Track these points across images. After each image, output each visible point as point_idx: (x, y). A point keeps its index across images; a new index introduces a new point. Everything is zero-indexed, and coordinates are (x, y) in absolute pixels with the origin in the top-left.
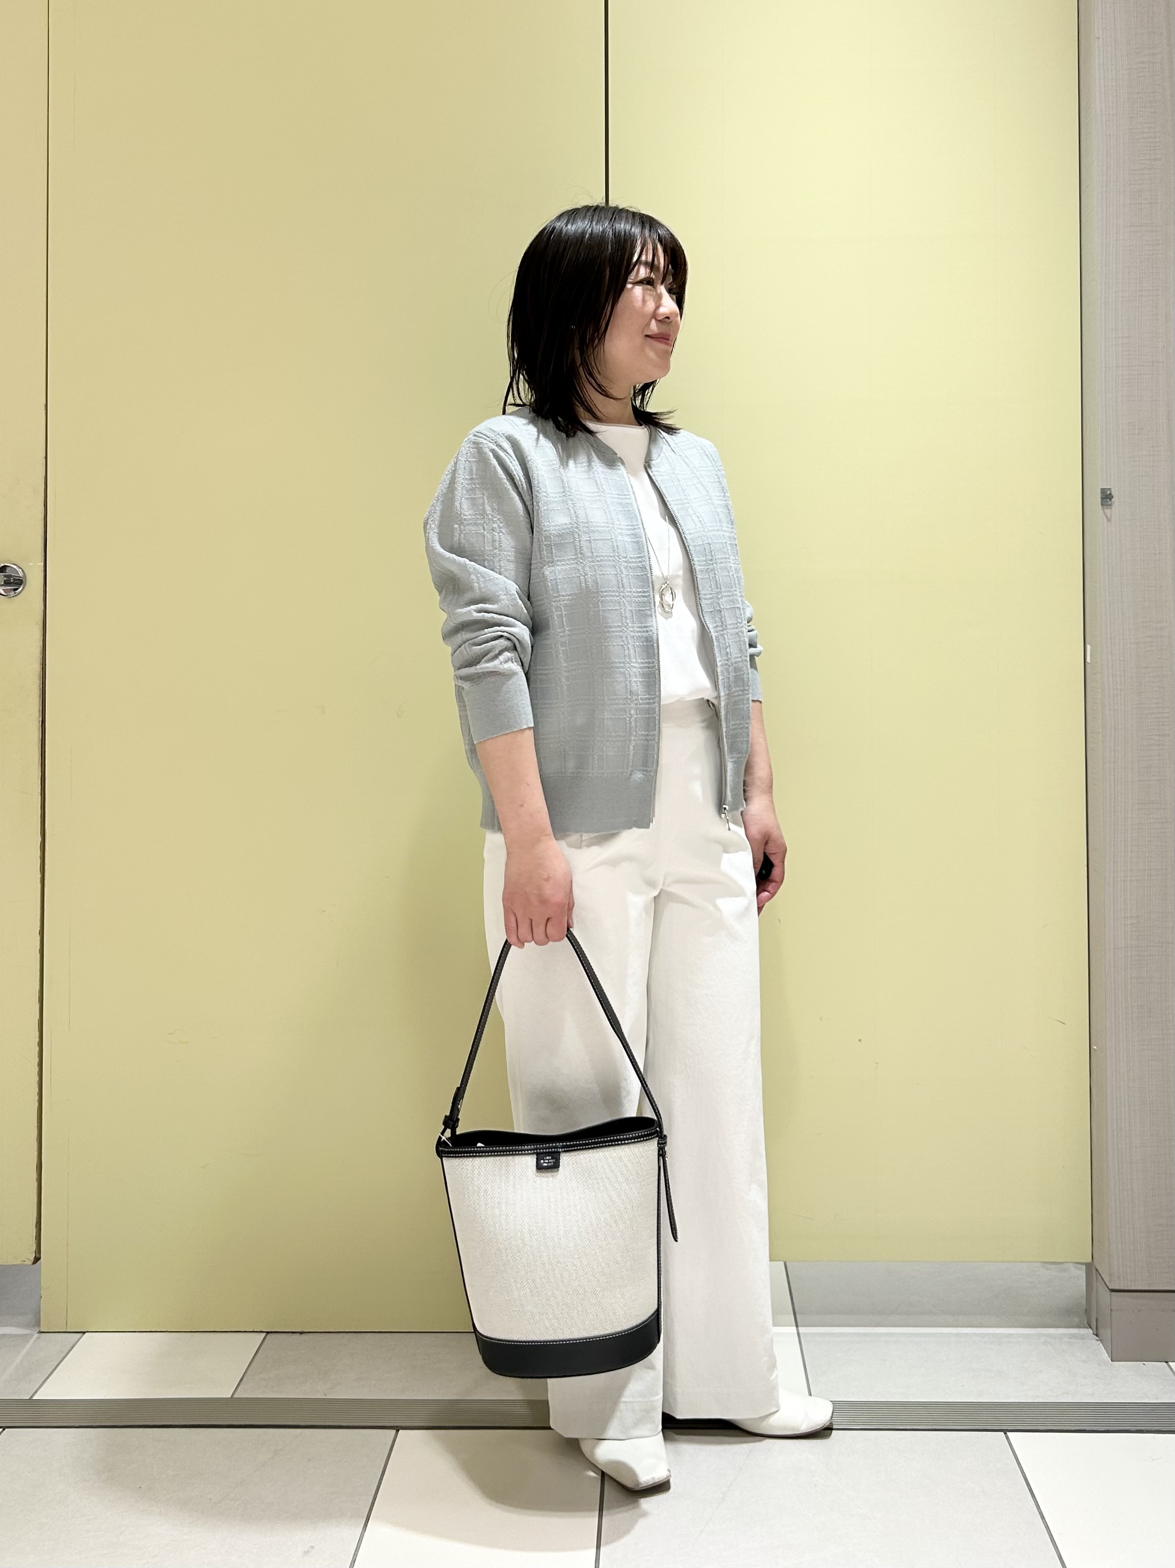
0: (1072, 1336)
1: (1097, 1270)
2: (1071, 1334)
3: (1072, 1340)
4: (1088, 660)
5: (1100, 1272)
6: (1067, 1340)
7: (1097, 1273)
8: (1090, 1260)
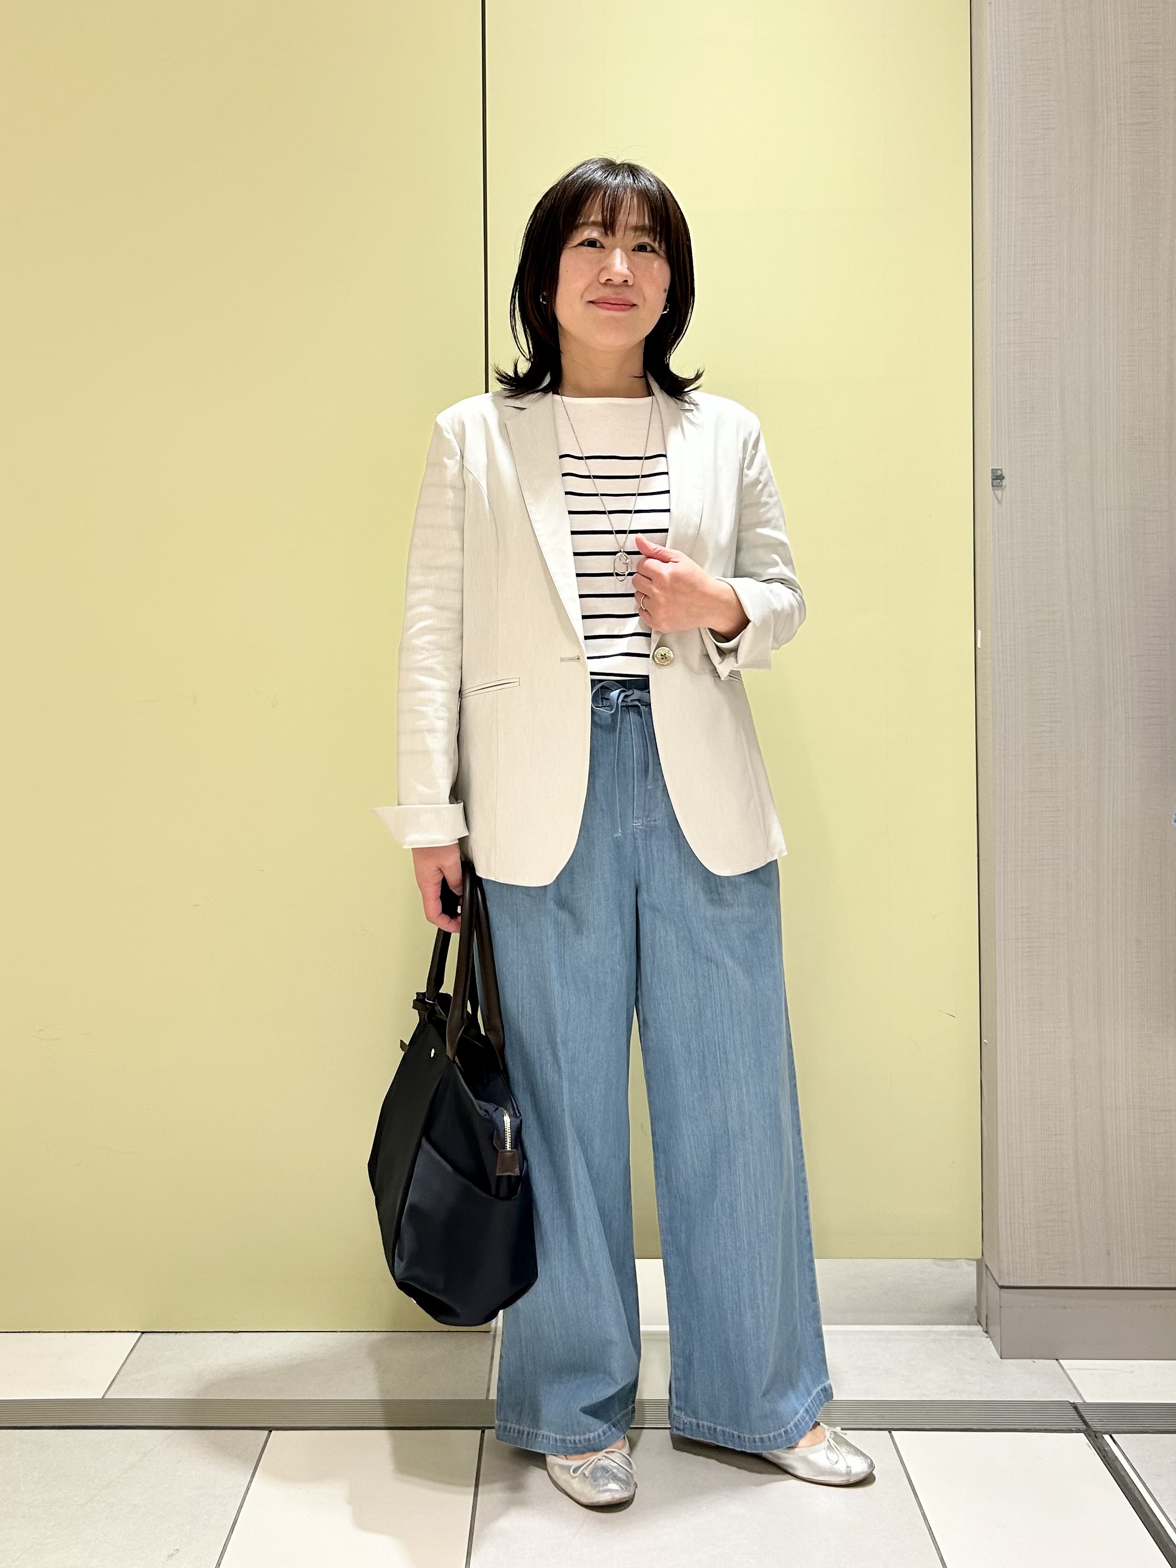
0: (961, 1333)
1: (987, 1266)
2: (960, 1332)
3: (961, 1338)
4: (979, 645)
5: (989, 1268)
6: (956, 1337)
7: (988, 1271)
8: (980, 1256)
